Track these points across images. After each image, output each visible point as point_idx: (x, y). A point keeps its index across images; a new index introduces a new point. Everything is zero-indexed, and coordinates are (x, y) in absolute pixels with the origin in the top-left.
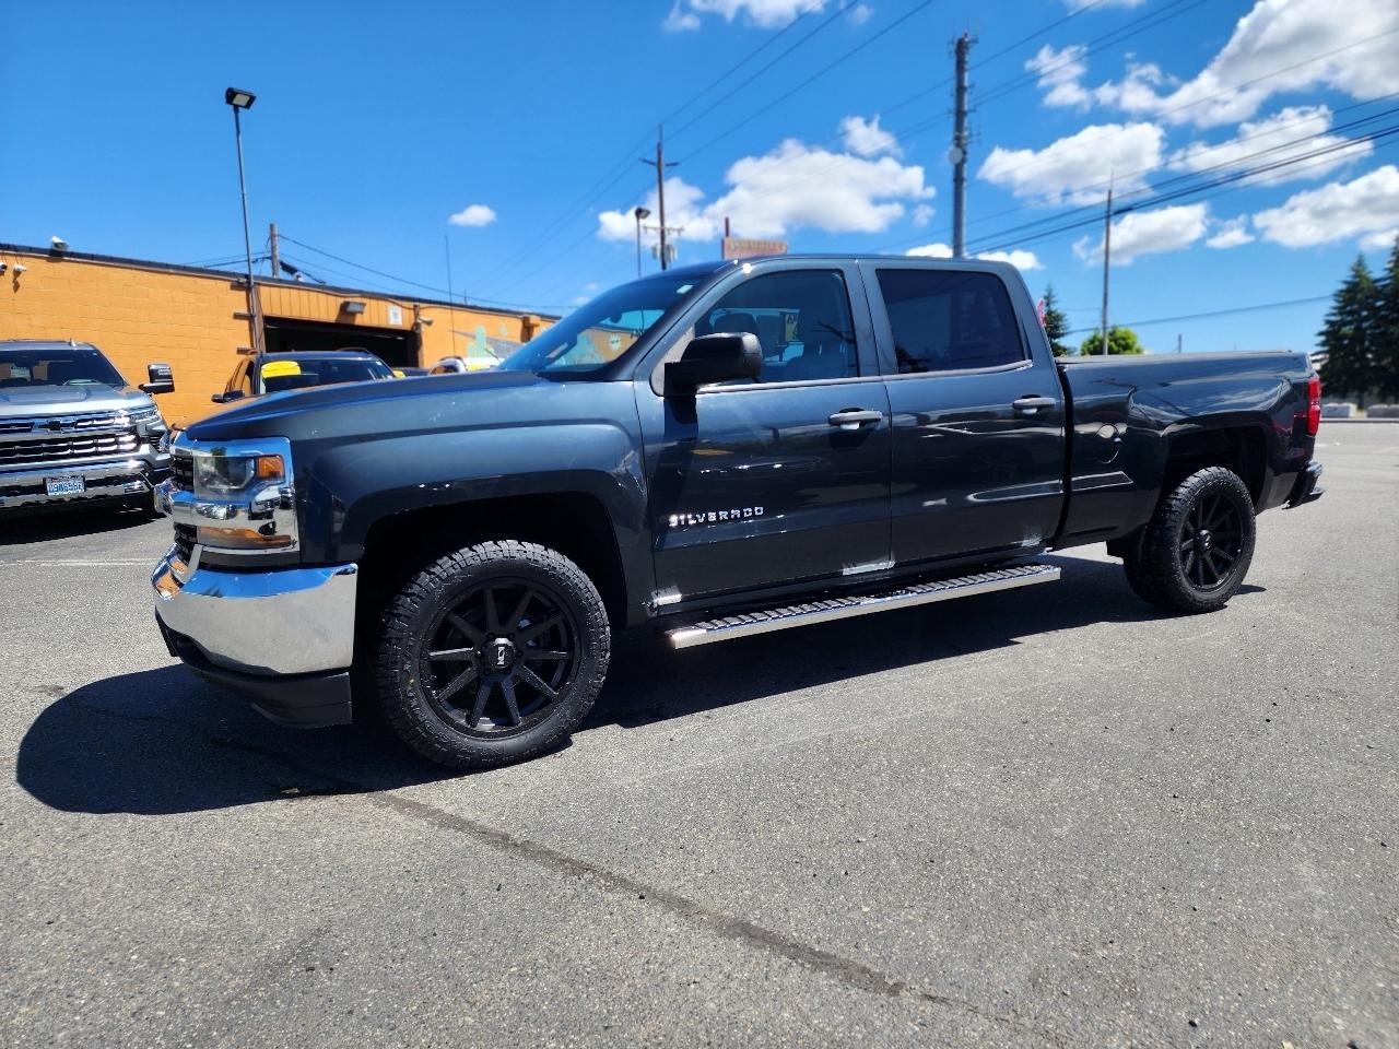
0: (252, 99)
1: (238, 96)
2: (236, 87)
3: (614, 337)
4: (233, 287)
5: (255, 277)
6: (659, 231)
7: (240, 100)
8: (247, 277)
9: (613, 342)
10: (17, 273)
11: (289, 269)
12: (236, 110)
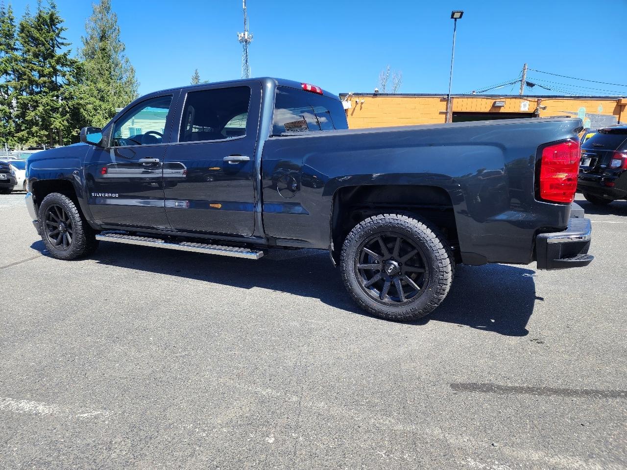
0: (462, 13)
2: (455, 10)
4: (441, 101)
5: (451, 95)
7: (457, 15)
8: (448, 95)
10: (362, 103)
11: (530, 85)
12: (456, 20)
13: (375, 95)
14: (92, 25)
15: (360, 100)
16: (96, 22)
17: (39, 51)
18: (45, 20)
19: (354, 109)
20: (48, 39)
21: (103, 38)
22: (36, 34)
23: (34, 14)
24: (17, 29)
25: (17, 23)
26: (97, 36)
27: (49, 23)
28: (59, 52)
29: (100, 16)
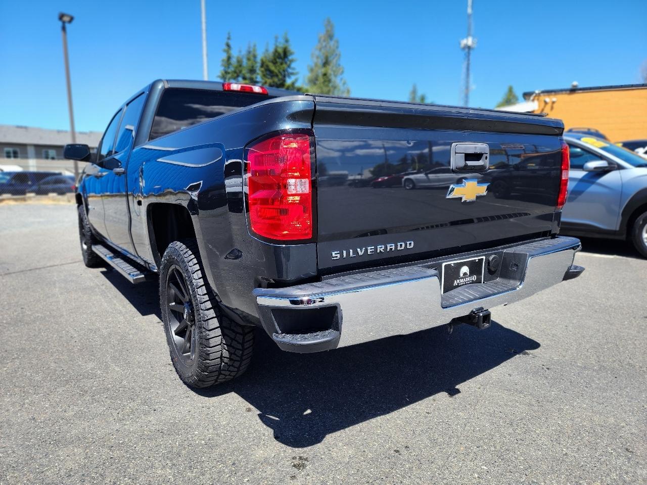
10: (553, 103)
13: (573, 90)
14: (317, 53)
15: (551, 99)
16: (320, 50)
17: (274, 82)
18: (279, 54)
20: (281, 71)
21: (326, 63)
22: (272, 68)
23: (271, 50)
24: (259, 65)
25: (259, 59)
26: (320, 62)
27: (282, 56)
28: (289, 81)
29: (324, 44)
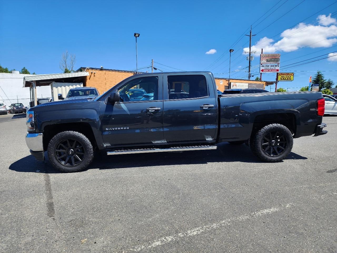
0: (139, 35)
1: (136, 35)
2: (136, 33)
3: (221, 81)
6: (249, 53)
7: (137, 35)
9: (221, 82)
10: (95, 73)
11: (155, 69)
12: (136, 38)
13: (101, 69)
15: (94, 71)
19: (91, 76)
